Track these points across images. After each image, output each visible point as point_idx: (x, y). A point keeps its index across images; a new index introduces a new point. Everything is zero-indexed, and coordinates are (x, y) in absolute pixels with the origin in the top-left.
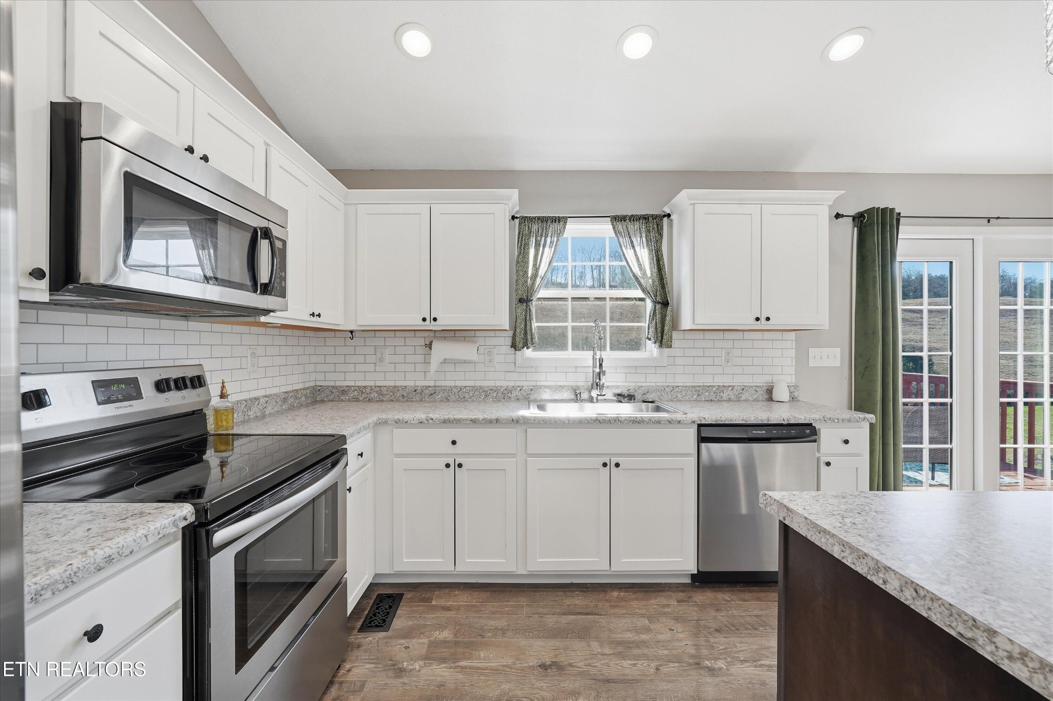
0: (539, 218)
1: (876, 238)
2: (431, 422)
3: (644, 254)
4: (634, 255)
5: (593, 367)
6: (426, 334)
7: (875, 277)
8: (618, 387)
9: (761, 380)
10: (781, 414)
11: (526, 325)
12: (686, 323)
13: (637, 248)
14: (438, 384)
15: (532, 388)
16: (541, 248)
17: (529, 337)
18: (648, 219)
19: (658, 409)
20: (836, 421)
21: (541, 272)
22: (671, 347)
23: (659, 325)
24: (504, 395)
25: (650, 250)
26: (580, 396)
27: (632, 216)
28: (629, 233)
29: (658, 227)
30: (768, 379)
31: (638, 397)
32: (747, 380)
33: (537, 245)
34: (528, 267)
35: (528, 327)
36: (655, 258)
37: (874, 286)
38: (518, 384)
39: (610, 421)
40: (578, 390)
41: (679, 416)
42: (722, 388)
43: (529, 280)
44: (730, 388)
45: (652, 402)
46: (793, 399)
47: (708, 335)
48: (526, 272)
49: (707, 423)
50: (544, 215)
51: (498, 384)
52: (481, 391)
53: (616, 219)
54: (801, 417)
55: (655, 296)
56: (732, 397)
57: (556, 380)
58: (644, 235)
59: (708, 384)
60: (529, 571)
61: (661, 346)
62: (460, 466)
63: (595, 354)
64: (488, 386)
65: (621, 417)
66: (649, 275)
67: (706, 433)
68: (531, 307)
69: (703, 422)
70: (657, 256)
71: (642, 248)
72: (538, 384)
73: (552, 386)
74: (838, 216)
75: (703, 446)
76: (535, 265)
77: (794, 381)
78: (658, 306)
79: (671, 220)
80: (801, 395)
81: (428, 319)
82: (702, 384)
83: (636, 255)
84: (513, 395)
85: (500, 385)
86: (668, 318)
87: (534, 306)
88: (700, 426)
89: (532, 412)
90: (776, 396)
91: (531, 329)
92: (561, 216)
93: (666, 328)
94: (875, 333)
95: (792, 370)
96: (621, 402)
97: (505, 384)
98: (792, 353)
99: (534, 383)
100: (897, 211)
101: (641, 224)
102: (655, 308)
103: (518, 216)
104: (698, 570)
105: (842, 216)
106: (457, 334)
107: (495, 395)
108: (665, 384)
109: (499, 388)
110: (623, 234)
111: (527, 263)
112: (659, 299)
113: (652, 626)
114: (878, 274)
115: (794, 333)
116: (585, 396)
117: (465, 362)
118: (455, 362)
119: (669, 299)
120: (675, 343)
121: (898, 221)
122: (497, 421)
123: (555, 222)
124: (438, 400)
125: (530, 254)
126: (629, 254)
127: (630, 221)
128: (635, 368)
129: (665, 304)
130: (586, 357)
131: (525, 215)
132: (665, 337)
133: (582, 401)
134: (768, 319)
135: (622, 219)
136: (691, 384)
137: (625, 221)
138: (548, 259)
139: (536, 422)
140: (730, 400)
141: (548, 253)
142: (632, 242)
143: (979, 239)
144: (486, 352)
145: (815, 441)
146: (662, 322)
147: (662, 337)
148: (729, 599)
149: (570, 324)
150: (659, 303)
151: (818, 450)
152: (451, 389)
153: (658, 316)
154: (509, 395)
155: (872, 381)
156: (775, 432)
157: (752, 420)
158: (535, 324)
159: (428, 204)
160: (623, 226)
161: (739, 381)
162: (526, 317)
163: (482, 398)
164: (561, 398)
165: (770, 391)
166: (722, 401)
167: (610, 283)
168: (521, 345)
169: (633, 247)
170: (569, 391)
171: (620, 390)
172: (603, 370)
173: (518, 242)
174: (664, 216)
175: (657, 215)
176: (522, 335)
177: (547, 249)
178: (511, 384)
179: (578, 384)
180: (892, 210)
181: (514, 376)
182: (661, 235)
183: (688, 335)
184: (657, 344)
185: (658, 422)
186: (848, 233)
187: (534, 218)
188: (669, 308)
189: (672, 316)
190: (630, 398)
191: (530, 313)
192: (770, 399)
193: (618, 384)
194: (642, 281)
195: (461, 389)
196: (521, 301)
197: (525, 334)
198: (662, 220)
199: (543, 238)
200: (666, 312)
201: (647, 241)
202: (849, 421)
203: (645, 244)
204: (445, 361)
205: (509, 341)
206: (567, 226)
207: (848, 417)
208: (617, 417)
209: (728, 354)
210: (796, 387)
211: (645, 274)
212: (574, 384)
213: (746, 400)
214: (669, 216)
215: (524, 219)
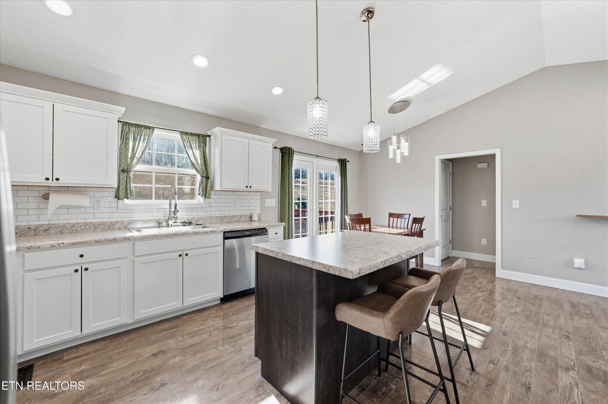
0: (136, 125)
1: (287, 159)
2: (62, 245)
3: (198, 153)
4: (192, 153)
5: (170, 209)
6: (41, 189)
7: (286, 173)
8: (183, 218)
9: (248, 213)
10: (255, 225)
11: (126, 185)
12: (217, 187)
13: (194, 149)
14: (51, 222)
15: (130, 221)
16: (137, 142)
17: (129, 192)
18: (200, 136)
19: (204, 227)
20: (273, 226)
21: (138, 155)
22: (210, 198)
23: (204, 188)
24: (110, 227)
25: (200, 151)
26: (162, 224)
27: (191, 133)
28: (190, 142)
29: (204, 141)
30: (251, 212)
31: (194, 223)
32: (242, 213)
33: (135, 140)
34: (128, 152)
35: (128, 187)
36: (202, 156)
37: (286, 176)
38: (119, 220)
39: (183, 234)
40: (161, 221)
41: (216, 229)
42: (232, 217)
43: (129, 159)
44: (236, 217)
45: (200, 225)
46: (260, 220)
47: (226, 193)
48: (127, 155)
49: (228, 231)
50: (140, 124)
51: (104, 220)
52: (91, 225)
53: (183, 133)
54: (262, 226)
55: (203, 174)
56: (237, 220)
57: (146, 216)
58: (197, 144)
59: (226, 215)
60: (135, 320)
61: (205, 198)
62: (86, 269)
63: (170, 202)
64: (97, 222)
65: (189, 232)
66: (200, 163)
67: (227, 235)
68: (130, 175)
69: (226, 231)
70: (204, 154)
71: (196, 149)
72: (133, 219)
73: (143, 220)
74: (275, 148)
75: (226, 241)
76: (133, 151)
77: (260, 212)
78: (204, 179)
79: (211, 138)
80: (262, 218)
81: (51, 179)
82: (223, 215)
83: (193, 153)
84: (116, 226)
85: (106, 221)
86: (209, 185)
87: (131, 174)
88: (224, 232)
89: (135, 234)
90: (253, 219)
91: (130, 188)
92: (150, 126)
93: (208, 189)
94: (286, 193)
95: (259, 208)
96: (185, 226)
97: (110, 220)
98: (259, 201)
99: (131, 219)
100: (293, 149)
101: (196, 138)
102: (202, 179)
103: (122, 121)
104: (224, 295)
105: (277, 148)
106: (70, 189)
107: (102, 227)
108: (207, 216)
109: (105, 223)
110: (186, 141)
111: (128, 149)
112: (204, 175)
113: (205, 323)
114: (287, 171)
115: (260, 193)
116: (164, 224)
117: (77, 207)
118: (68, 208)
119: (209, 175)
120: (212, 197)
121: (293, 152)
122: (115, 240)
123: (147, 129)
124: (52, 233)
125: (130, 144)
126: (190, 152)
127: (190, 135)
128: (191, 208)
129: (207, 178)
130: (165, 203)
131: (126, 121)
132: (207, 193)
133: (162, 227)
134: (251, 187)
135: (187, 134)
136: (219, 216)
137: (187, 135)
138: (142, 149)
139: (141, 238)
140: (235, 222)
141: (142, 145)
142: (191, 146)
143: (314, 162)
144: (95, 202)
145: (266, 234)
146: (206, 186)
147: (206, 193)
148: (236, 303)
149: (154, 186)
150: (204, 177)
151: (268, 238)
152: (65, 225)
153: (204, 184)
154: (114, 226)
155: (285, 211)
156: (253, 232)
157: (245, 228)
158: (133, 185)
159: (52, 102)
160: (186, 138)
161: (239, 213)
162: (127, 181)
163: (92, 229)
164: (149, 226)
165: (251, 217)
166: (232, 222)
167: (178, 165)
168: (124, 196)
169: (192, 148)
170: (154, 222)
171: (184, 220)
172: (177, 209)
173: (121, 136)
174: (207, 136)
175: (204, 135)
176: (124, 191)
177: (141, 143)
178: (114, 220)
179: (160, 218)
180: (292, 148)
181: (117, 215)
182: (206, 145)
183: (217, 193)
184: (203, 197)
185: (206, 232)
186: (278, 154)
187: (133, 124)
188: (209, 180)
189: (211, 184)
190: (190, 223)
191: (129, 178)
192: (251, 220)
193: (182, 217)
194: (196, 166)
195: (74, 225)
196: (123, 171)
197: (126, 190)
198: (206, 138)
199: (139, 136)
200: (208, 181)
201: (199, 147)
202: (277, 226)
203: (198, 148)
204: (61, 207)
205: (113, 194)
206: (154, 132)
207: (277, 224)
208: (186, 232)
209: (235, 201)
210: (260, 215)
211: (197, 162)
212: (157, 218)
213: (242, 221)
214: (209, 136)
215: (125, 124)
